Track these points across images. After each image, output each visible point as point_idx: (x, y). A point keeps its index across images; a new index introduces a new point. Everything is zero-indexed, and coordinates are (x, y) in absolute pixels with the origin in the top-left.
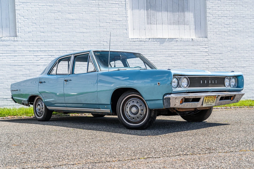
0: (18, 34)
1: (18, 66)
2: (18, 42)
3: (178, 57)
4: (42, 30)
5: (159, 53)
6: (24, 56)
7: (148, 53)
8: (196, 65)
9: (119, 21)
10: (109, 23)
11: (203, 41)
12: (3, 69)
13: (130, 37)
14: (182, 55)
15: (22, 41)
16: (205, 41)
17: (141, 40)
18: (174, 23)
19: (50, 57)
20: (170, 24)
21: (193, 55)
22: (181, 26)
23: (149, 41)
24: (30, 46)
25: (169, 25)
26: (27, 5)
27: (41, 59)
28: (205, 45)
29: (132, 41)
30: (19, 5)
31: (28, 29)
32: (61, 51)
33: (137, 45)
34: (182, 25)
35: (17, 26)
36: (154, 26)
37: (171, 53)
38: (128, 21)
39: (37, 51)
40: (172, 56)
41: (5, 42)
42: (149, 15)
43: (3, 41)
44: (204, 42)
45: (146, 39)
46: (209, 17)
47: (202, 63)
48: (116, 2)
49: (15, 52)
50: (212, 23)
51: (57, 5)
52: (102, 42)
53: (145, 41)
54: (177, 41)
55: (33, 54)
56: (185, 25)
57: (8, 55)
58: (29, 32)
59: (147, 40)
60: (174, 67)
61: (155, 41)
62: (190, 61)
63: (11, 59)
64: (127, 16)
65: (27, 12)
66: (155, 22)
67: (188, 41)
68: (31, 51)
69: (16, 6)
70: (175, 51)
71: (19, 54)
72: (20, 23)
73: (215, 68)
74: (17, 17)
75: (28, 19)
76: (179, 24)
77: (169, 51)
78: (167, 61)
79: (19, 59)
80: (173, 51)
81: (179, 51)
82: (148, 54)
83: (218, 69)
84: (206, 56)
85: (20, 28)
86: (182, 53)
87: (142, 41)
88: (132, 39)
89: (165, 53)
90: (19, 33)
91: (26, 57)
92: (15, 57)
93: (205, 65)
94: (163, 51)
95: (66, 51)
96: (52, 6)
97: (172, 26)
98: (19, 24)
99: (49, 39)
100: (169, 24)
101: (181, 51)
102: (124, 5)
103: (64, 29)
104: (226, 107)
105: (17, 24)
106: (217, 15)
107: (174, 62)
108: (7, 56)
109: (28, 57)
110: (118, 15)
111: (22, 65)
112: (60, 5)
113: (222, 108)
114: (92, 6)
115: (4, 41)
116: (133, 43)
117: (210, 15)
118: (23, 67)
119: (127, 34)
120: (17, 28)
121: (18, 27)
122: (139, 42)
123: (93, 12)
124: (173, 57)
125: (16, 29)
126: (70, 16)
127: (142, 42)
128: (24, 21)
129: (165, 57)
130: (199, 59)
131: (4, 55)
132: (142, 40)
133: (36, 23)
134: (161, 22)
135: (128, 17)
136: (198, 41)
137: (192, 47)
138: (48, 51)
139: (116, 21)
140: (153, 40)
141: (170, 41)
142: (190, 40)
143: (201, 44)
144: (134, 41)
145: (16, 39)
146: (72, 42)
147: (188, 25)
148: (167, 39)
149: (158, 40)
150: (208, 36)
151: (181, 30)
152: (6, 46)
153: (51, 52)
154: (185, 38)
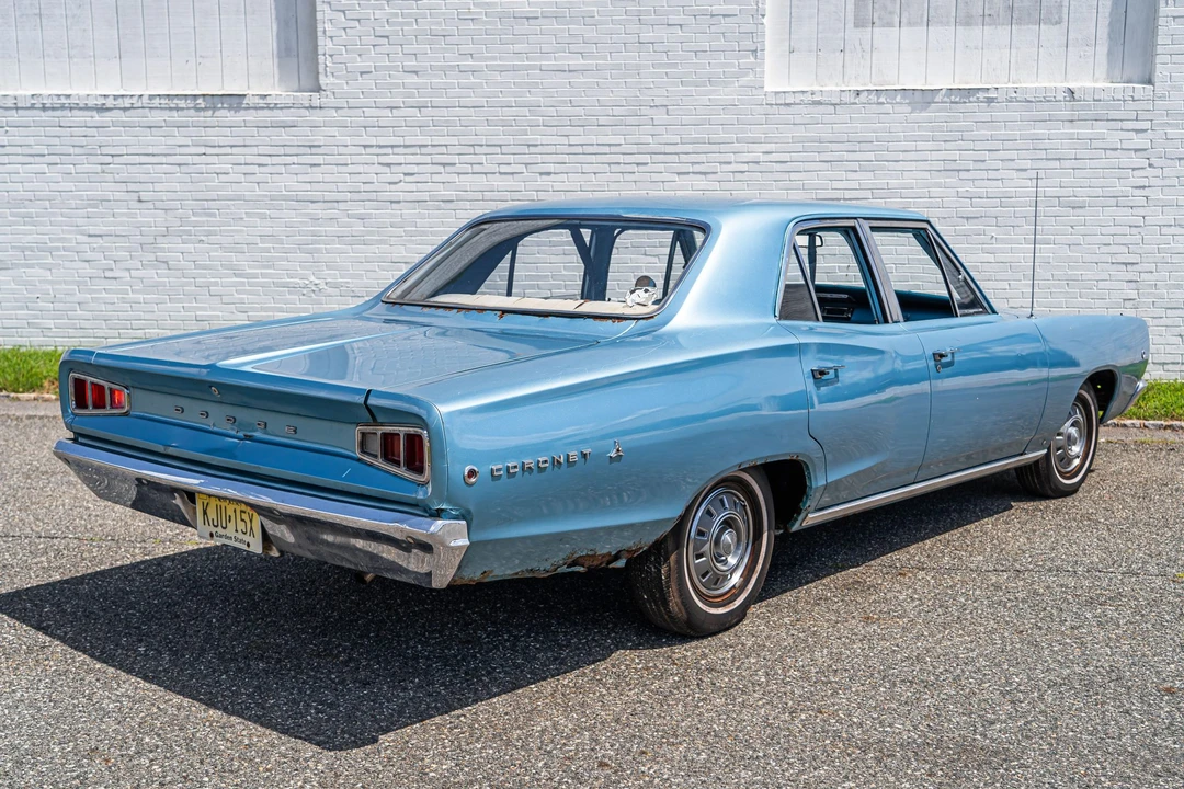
0: (323, 81)
1: (325, 201)
2: (323, 111)
3: (992, 174)
4: (411, 63)
5: (901, 156)
6: (346, 165)
7: (847, 156)
8: (1078, 211)
9: (724, 16)
10: (681, 25)
11: (1124, 101)
12: (274, 213)
13: (768, 88)
14: (1012, 165)
15: (337, 108)
16: (1136, 98)
17: (816, 98)
18: (987, 19)
19: (441, 169)
20: (968, 22)
21: (1067, 164)
22: (1022, 27)
23: (856, 104)
24: (365, 127)
25: (960, 29)
27: (408, 178)
28: (1137, 120)
29: (779, 102)
31: (359, 59)
32: (482, 145)
33: (798, 119)
34: (1028, 24)
35: (320, 51)
36: (887, 36)
37: (956, 155)
38: (763, 16)
39: (392, 146)
40: (959, 171)
41: (279, 111)
43: (271, 109)
44: (1132, 105)
45: (843, 94)
47: (1113, 201)
49: (314, 150)
52: (645, 110)
53: (835, 105)
54: (990, 100)
55: (375, 159)
56: (1045, 23)
57: (289, 160)
58: (362, 73)
59: (846, 98)
60: (967, 218)
61: (882, 103)
63: (301, 178)
66: (891, 13)
67: (1048, 101)
68: (371, 146)
70: (979, 146)
71: (328, 159)
72: (331, 37)
73: (1178, 228)
74: (319, 16)
75: (359, 20)
76: (1014, 21)
77: (949, 146)
78: (935, 191)
79: (328, 178)
80: (971, 145)
81: (999, 145)
82: (846, 158)
84: (1134, 169)
85: (331, 56)
86: (1014, 155)
87: (822, 104)
88: (777, 93)
89: (927, 155)
90: (326, 76)
91: (350, 169)
92: (314, 168)
93: (1129, 211)
94: (921, 146)
95: (500, 146)
97: (977, 31)
98: (329, 44)
99: (437, 100)
100: (961, 25)
101: (1008, 145)
103: (494, 58)
104: (1170, 423)
105: (321, 41)
107: (971, 198)
108: (285, 165)
109: (360, 169)
111: (337, 201)
113: (1146, 423)
115: (276, 107)
116: (783, 110)
118: (342, 206)
119: (757, 72)
120: (321, 58)
121: (324, 55)
122: (811, 109)
124: (963, 175)
125: (317, 63)
127: (821, 107)
128: (345, 29)
129: (927, 174)
130: (1094, 182)
131: (276, 160)
132: (824, 98)
133: (387, 37)
134: (922, 15)
136: (1100, 100)
137: (1068, 129)
138: (432, 145)
139: (712, 16)
140: (873, 98)
141: (956, 103)
142: (1060, 96)
143: (1113, 114)
144: (784, 102)
145: (316, 99)
146: (526, 111)
147: (1056, 23)
148: (944, 91)
149: (898, 99)
150: (1157, 73)
151: (1018, 48)
152: (284, 127)
153: (444, 149)
154: (1036, 85)
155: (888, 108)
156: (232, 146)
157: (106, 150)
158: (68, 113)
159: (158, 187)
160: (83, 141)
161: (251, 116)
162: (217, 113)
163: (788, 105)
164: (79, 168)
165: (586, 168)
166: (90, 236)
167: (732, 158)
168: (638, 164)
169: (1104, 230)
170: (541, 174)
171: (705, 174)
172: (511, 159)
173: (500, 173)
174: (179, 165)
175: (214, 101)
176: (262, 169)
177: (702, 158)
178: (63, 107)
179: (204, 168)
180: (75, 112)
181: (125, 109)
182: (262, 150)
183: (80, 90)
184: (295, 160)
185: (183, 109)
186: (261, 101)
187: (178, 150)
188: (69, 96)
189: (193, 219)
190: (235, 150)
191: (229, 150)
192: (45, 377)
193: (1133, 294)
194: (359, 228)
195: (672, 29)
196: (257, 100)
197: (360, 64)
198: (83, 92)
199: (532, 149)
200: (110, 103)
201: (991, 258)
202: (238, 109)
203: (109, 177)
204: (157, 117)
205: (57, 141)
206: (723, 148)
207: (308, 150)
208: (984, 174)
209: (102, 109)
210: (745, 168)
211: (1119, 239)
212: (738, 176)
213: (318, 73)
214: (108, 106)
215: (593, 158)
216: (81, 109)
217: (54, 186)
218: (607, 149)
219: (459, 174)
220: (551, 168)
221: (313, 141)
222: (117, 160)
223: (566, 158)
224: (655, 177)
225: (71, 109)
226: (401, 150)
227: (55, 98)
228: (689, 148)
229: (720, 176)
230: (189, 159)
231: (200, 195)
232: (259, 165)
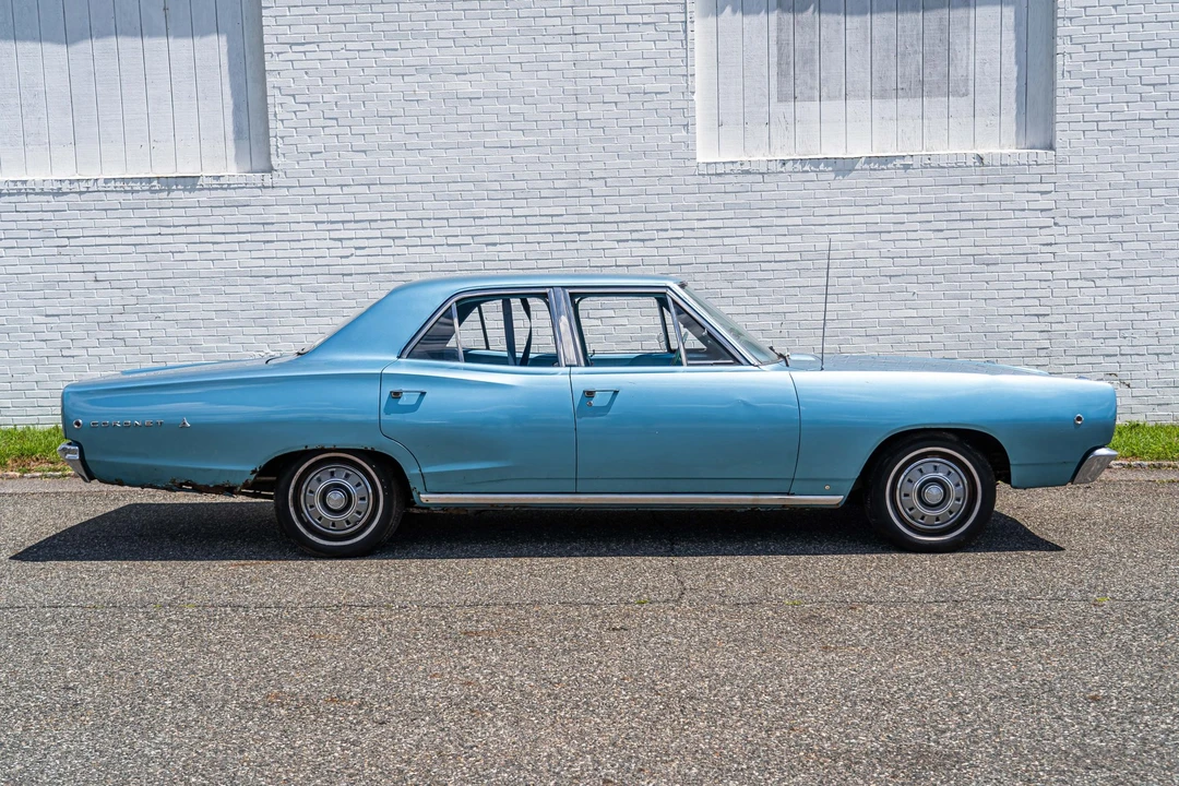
0: (275, 161)
1: (278, 276)
2: (275, 190)
3: (911, 235)
4: (359, 143)
5: (827, 220)
6: (299, 241)
7: (776, 221)
8: (992, 268)
9: (656, 93)
10: (616, 103)
11: (1029, 165)
12: (229, 290)
13: (701, 159)
14: (929, 226)
15: (288, 187)
16: (1039, 162)
17: (745, 168)
18: (898, 92)
19: (391, 242)
20: (883, 95)
21: (979, 224)
22: (933, 99)
23: (782, 172)
24: (316, 205)
25: (876, 102)
26: (304, 52)
27: (359, 252)
28: (1041, 182)
29: (710, 172)
30: (278, 54)
31: (309, 140)
32: (429, 219)
33: (729, 188)
34: (937, 96)
35: (272, 133)
36: (808, 109)
37: (877, 218)
38: (693, 93)
39: (343, 222)
40: (880, 233)
41: (232, 191)
42: (788, 64)
43: (226, 189)
44: (1035, 169)
45: (770, 163)
46: (1067, 56)
47: (1023, 258)
48: (646, 19)
49: (267, 228)
50: (1080, 83)
51: (412, 43)
52: (584, 183)
53: (763, 174)
54: (906, 167)
55: (327, 235)
56: (953, 96)
57: (243, 237)
58: (312, 154)
59: (773, 167)
61: (807, 172)
62: (965, 251)
63: (255, 254)
64: (689, 73)
65: (306, 77)
66: (812, 88)
67: (960, 167)
68: (323, 222)
69: (267, 57)
70: (898, 209)
71: (282, 236)
72: (282, 121)
73: (1083, 281)
74: (270, 100)
75: (308, 104)
76: (925, 94)
77: (870, 210)
78: (860, 253)
79: (280, 254)
80: (890, 209)
81: (916, 208)
82: (775, 224)
83: (1098, 283)
84: (1041, 228)
85: (282, 138)
86: (931, 217)
87: (750, 173)
88: (708, 164)
89: (851, 219)
90: (278, 157)
91: (303, 244)
92: (268, 246)
93: (1037, 267)
94: (845, 210)
95: (447, 219)
96: (396, 50)
97: (892, 103)
98: (279, 124)
99: (385, 178)
100: (877, 98)
101: (925, 208)
102: (680, 27)
103: (440, 137)
105: (272, 124)
106: (1110, 46)
107: (893, 258)
108: (239, 242)
109: (312, 244)
110: (655, 71)
111: (291, 276)
112: (423, 43)
114: (547, 39)
115: (229, 187)
116: (715, 180)
117: (1068, 48)
118: (295, 280)
119: (689, 145)
120: (273, 141)
121: (276, 137)
122: (741, 178)
123: (552, 65)
124: (884, 236)
125: (269, 145)
126: (463, 86)
127: (750, 176)
128: (295, 112)
129: (851, 237)
130: (1005, 241)
131: (230, 238)
132: (753, 168)
133: (336, 119)
134: (840, 90)
135: (693, 75)
136: (1007, 165)
137: (980, 192)
138: (381, 220)
139: (645, 93)
140: (798, 166)
141: (875, 170)
142: (970, 163)
143: (1019, 178)
144: (715, 172)
145: (268, 180)
146: (471, 186)
147: (964, 95)
148: (863, 159)
149: (822, 167)
150: (1058, 140)
151: (929, 119)
152: (237, 206)
153: (393, 224)
154: (948, 152)
155: (812, 176)
156: (186, 226)
157: (62, 233)
158: (23, 197)
159: (114, 267)
160: (40, 225)
161: (203, 197)
162: (173, 195)
163: (720, 174)
164: (36, 251)
165: (530, 238)
166: (47, 316)
167: (668, 225)
168: (579, 233)
169: (1016, 285)
170: (487, 244)
171: (643, 240)
172: (457, 231)
173: (448, 245)
174: (135, 245)
175: (169, 183)
176: (217, 247)
177: (640, 226)
178: (19, 193)
179: (159, 248)
180: (31, 197)
181: (81, 193)
182: (216, 229)
183: (36, 175)
184: (249, 237)
185: (138, 191)
186: (215, 182)
187: (134, 231)
188: (25, 182)
189: (150, 296)
190: (190, 230)
191: (183, 230)
192: (8, 456)
193: (1046, 344)
194: (311, 300)
195: (607, 107)
196: (210, 181)
197: (312, 145)
198: (39, 178)
199: (478, 222)
200: (65, 187)
201: (913, 313)
202: (193, 190)
203: (66, 259)
204: (113, 199)
205: (13, 225)
206: (660, 216)
207: (261, 228)
208: (904, 236)
209: (59, 193)
210: (680, 234)
211: (1030, 293)
212: (674, 242)
213: (270, 154)
214: (64, 190)
215: (535, 229)
216: (37, 194)
217: (11, 269)
218: (549, 220)
219: (408, 246)
220: (496, 239)
221: (267, 218)
222: (73, 242)
223: (510, 229)
224: (597, 245)
225: (27, 194)
226: (352, 225)
227: (12, 186)
228: (627, 217)
229: (657, 243)
230: (144, 240)
231: (158, 274)
232: (214, 243)
